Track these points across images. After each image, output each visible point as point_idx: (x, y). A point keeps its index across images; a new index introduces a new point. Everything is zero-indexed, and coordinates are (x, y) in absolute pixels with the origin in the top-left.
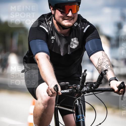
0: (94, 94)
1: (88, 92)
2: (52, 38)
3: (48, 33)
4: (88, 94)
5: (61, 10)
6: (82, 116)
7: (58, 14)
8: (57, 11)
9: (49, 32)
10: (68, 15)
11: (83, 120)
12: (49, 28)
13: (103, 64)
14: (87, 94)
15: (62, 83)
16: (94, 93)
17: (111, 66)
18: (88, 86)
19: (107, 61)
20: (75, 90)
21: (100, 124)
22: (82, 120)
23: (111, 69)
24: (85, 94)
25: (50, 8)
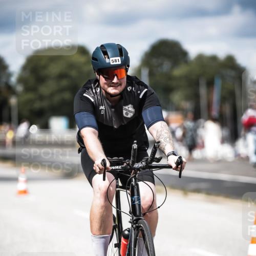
2: (100, 109)
3: (94, 103)
6: (138, 198)
7: (102, 80)
8: (101, 77)
10: (113, 81)
11: (140, 202)
13: (161, 137)
18: (143, 161)
19: (166, 133)
20: (129, 167)
21: (159, 207)
22: (137, 202)
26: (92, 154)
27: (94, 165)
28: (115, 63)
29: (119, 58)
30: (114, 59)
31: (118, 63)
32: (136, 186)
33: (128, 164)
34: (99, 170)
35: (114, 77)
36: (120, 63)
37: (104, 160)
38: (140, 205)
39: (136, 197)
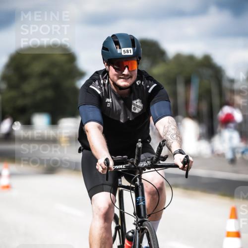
0: (156, 171)
1: (149, 168)
2: (107, 101)
3: (101, 95)
4: (149, 170)
5: (115, 67)
6: (143, 198)
7: (112, 71)
8: (111, 67)
9: (102, 93)
10: (124, 73)
11: (144, 203)
12: (103, 88)
13: (167, 133)
14: (147, 170)
15: (117, 157)
16: (156, 169)
17: (177, 136)
18: (148, 160)
19: (173, 129)
20: (133, 166)
21: (164, 208)
22: (142, 203)
23: (177, 140)
24: (145, 170)
25: (104, 63)
26: (96, 151)
27: (97, 164)
28: (126, 54)
29: (131, 49)
30: (126, 49)
31: (129, 54)
32: (140, 186)
33: (132, 163)
34: (102, 169)
35: (125, 69)
36: (132, 54)
37: (107, 159)
38: (144, 206)
39: (140, 197)
